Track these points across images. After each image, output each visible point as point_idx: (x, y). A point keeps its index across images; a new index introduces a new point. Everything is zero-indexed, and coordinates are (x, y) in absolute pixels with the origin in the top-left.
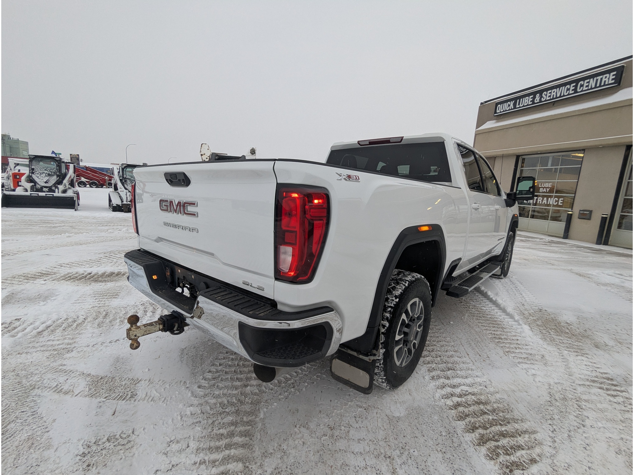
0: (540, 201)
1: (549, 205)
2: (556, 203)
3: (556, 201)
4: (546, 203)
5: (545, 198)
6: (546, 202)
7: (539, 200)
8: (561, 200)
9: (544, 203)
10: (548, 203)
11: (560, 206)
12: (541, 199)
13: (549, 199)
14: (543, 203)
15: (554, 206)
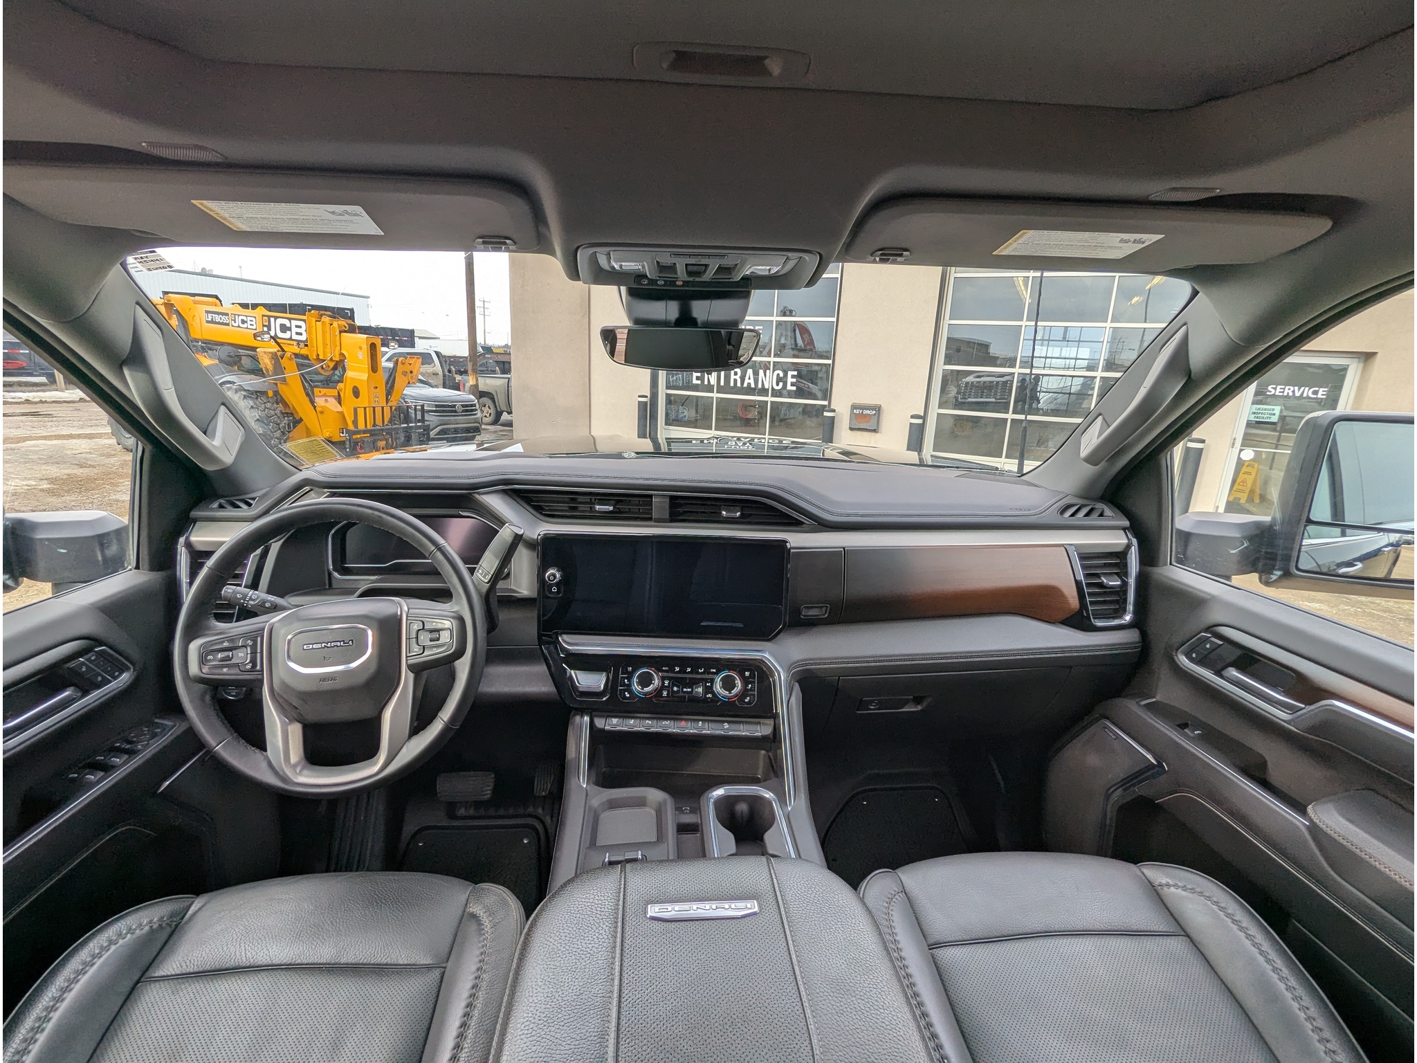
0: (735, 381)
1: (764, 391)
2: (781, 384)
3: (779, 380)
4: (753, 386)
5: (750, 372)
6: (752, 381)
7: (733, 377)
8: (793, 377)
9: (749, 384)
10: (760, 386)
11: (790, 394)
12: (739, 374)
13: (761, 372)
14: (745, 385)
15: (776, 393)
